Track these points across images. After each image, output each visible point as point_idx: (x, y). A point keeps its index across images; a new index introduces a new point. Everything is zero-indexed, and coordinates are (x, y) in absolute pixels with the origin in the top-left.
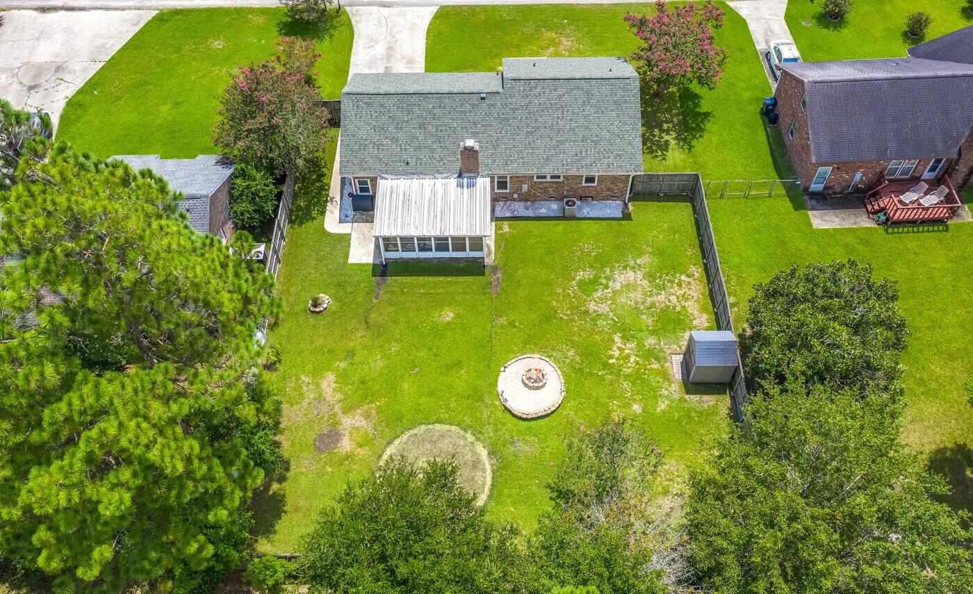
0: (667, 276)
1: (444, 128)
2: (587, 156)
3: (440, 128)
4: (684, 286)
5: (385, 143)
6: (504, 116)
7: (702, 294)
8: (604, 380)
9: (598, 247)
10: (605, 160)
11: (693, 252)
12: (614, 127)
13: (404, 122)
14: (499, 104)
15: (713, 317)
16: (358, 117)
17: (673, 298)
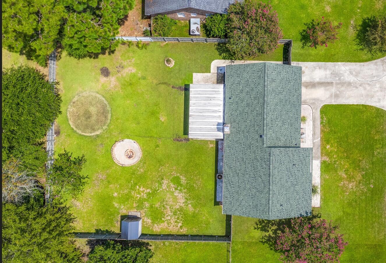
0: (181, 217)
1: (247, 116)
2: (231, 187)
3: (247, 114)
4: (175, 224)
5: (240, 86)
6: (252, 147)
7: (171, 231)
8: (129, 183)
9: (198, 188)
10: (229, 196)
11: (195, 232)
12: (245, 203)
13: (250, 95)
14: (258, 145)
15: (158, 234)
16: (253, 72)
17: (169, 218)
